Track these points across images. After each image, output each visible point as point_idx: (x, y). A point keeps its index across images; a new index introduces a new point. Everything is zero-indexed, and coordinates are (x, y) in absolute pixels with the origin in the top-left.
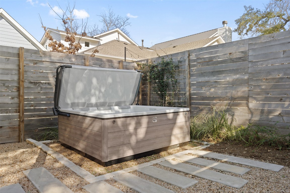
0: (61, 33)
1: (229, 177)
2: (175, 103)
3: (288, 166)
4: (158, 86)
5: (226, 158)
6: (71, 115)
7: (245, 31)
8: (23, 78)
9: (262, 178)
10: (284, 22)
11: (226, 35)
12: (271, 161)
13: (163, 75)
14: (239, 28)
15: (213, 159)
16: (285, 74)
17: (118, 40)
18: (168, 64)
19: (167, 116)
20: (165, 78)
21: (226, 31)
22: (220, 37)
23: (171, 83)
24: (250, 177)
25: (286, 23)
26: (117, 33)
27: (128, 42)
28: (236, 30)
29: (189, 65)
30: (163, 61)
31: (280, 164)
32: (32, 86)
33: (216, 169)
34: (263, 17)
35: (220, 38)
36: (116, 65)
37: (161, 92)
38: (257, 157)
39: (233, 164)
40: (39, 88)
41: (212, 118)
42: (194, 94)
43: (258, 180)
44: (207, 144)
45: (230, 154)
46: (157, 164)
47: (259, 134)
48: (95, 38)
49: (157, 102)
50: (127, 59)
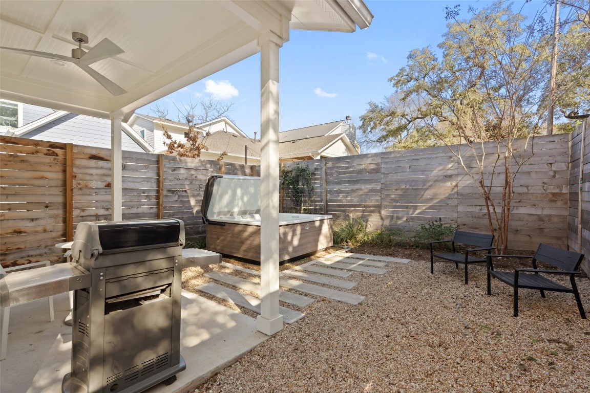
0: (155, 121)
1: (374, 269)
2: (311, 209)
3: (413, 259)
4: (292, 192)
5: (368, 257)
6: (226, 224)
7: (369, 129)
8: (163, 187)
9: (397, 268)
10: (407, 123)
11: (350, 132)
12: (402, 257)
13: (298, 181)
14: (363, 125)
15: (357, 258)
16: (410, 186)
17: (225, 130)
18: (303, 170)
19: (314, 224)
20: (300, 183)
21: (350, 127)
22: (344, 134)
23: (307, 189)
24: (388, 268)
25: (409, 124)
26: (224, 123)
27: (237, 134)
28: (360, 128)
29: (326, 173)
30: (298, 167)
31: (408, 258)
32: (170, 194)
33: (363, 265)
34: (388, 116)
35: (344, 136)
36: (248, 171)
37: (296, 198)
38: (391, 255)
39: (374, 260)
40: (177, 196)
41: (350, 224)
42: (332, 201)
43: (394, 269)
44: (348, 248)
45: (370, 254)
46: (314, 264)
47: (391, 237)
48: (198, 128)
49: (291, 209)
50: (247, 157)
